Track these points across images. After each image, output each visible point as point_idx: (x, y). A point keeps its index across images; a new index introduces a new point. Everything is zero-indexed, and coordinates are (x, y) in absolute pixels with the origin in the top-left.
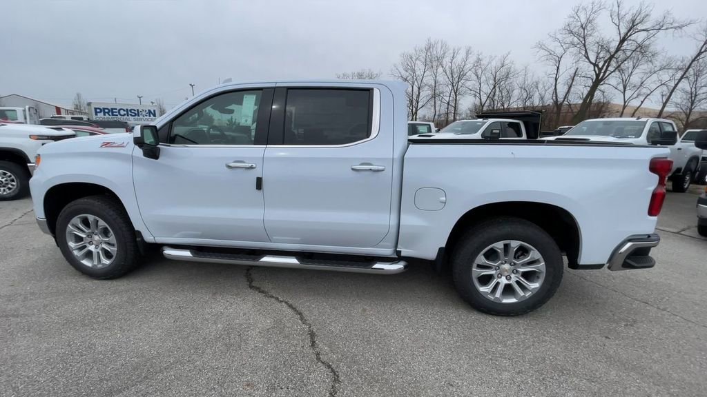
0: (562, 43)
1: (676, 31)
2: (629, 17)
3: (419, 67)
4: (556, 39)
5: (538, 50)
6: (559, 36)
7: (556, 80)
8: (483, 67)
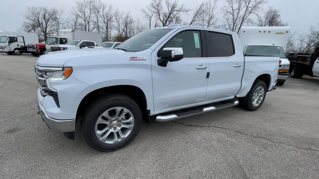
0: (151, 11)
1: (186, 13)
2: (172, 5)
3: (87, 11)
4: (149, 9)
5: (143, 12)
6: (150, 8)
7: (150, 26)
8: (119, 16)
